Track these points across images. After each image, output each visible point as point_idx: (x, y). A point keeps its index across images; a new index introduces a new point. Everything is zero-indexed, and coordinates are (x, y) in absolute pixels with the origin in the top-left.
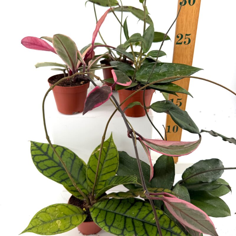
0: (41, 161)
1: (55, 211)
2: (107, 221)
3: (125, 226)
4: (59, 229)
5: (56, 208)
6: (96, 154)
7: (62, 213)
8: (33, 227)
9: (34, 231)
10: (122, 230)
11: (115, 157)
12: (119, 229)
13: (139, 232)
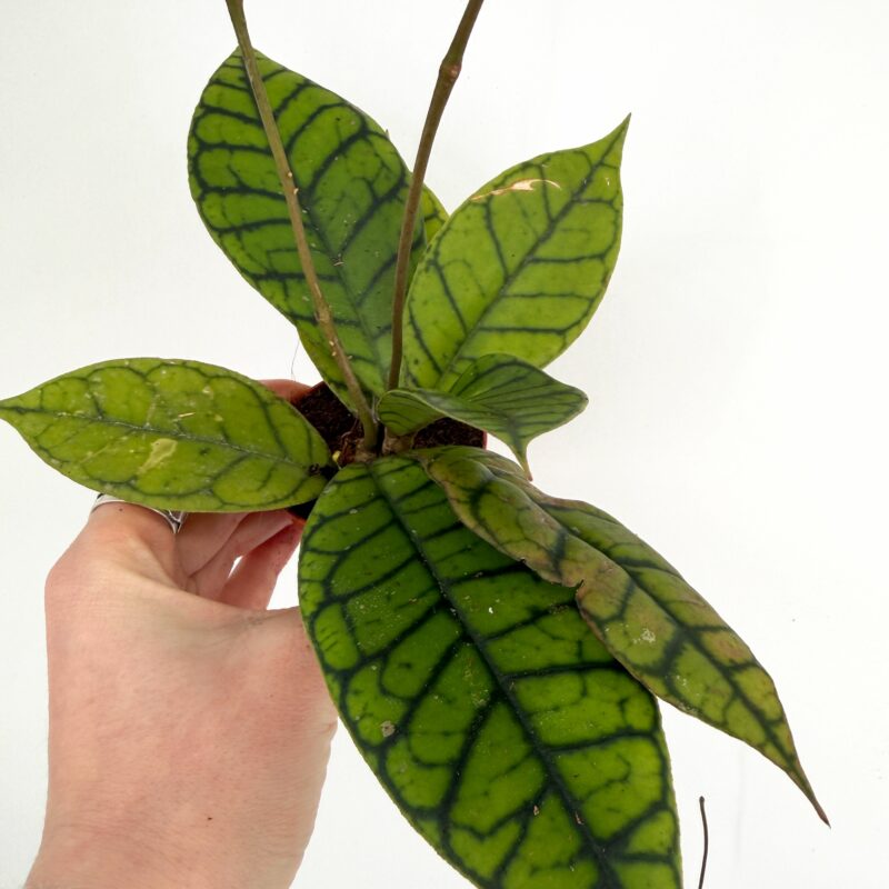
0: (223, 145)
1: (188, 394)
2: (349, 566)
3: (395, 644)
4: (135, 478)
5: (208, 383)
7: (219, 419)
8: (40, 410)
9: (27, 427)
10: (362, 653)
11: (593, 257)
12: (356, 642)
13: (424, 733)
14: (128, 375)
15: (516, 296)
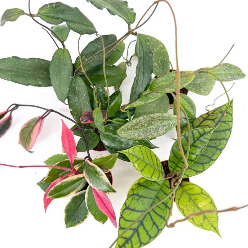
1: (189, 210)
2: (204, 162)
3: (213, 147)
4: (210, 203)
5: (184, 210)
6: (141, 170)
7: (188, 203)
8: (212, 226)
9: (216, 225)
10: (217, 150)
12: (216, 152)
13: (222, 136)
14: (195, 221)
15: (149, 161)
